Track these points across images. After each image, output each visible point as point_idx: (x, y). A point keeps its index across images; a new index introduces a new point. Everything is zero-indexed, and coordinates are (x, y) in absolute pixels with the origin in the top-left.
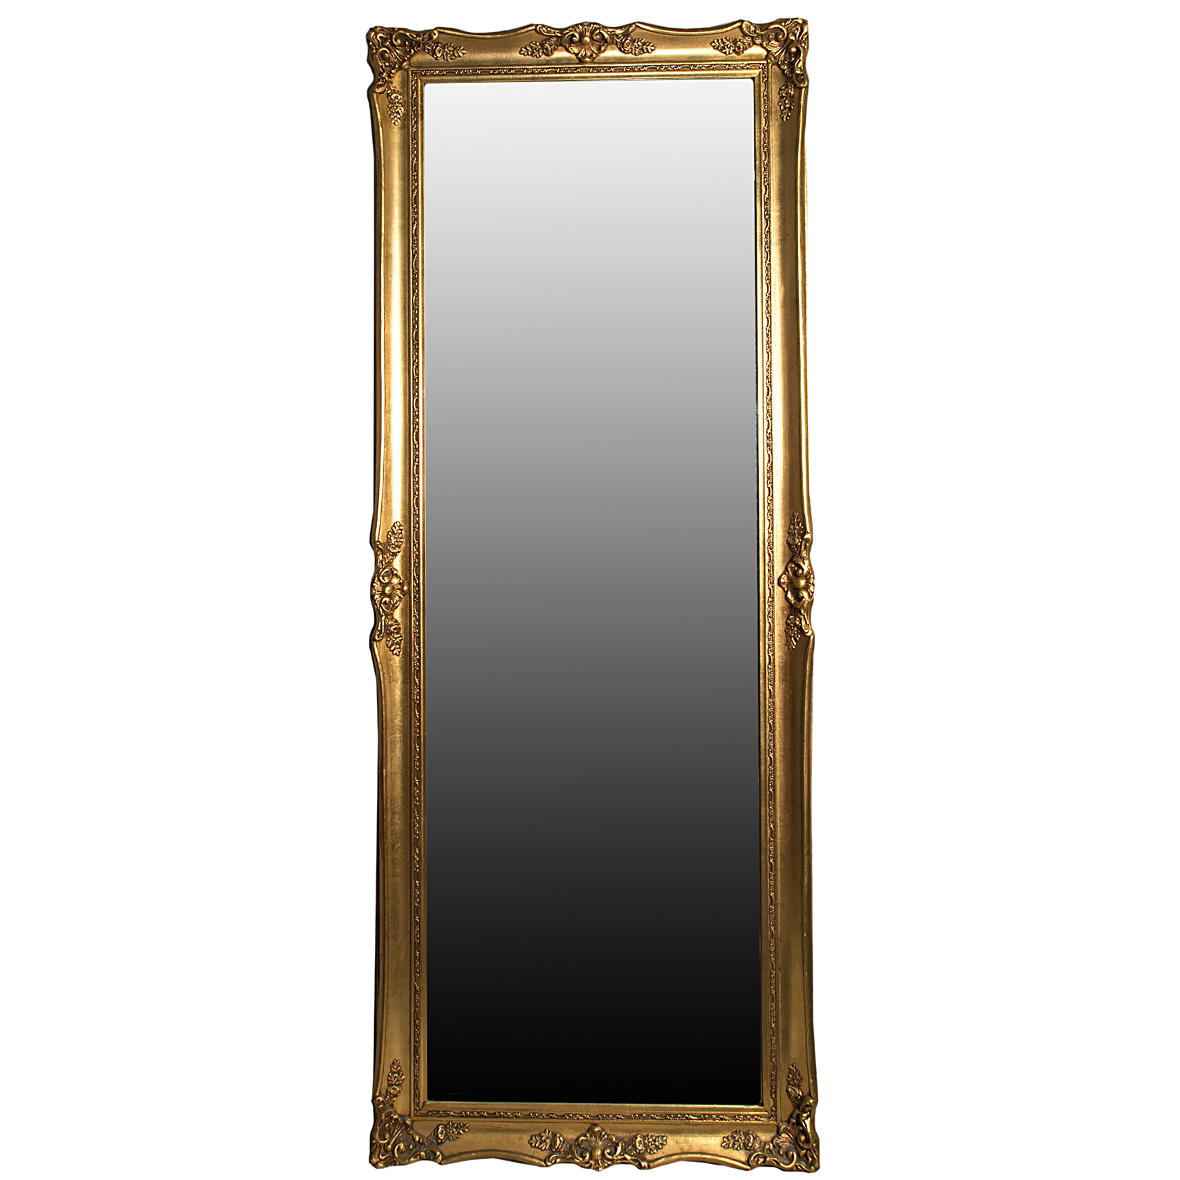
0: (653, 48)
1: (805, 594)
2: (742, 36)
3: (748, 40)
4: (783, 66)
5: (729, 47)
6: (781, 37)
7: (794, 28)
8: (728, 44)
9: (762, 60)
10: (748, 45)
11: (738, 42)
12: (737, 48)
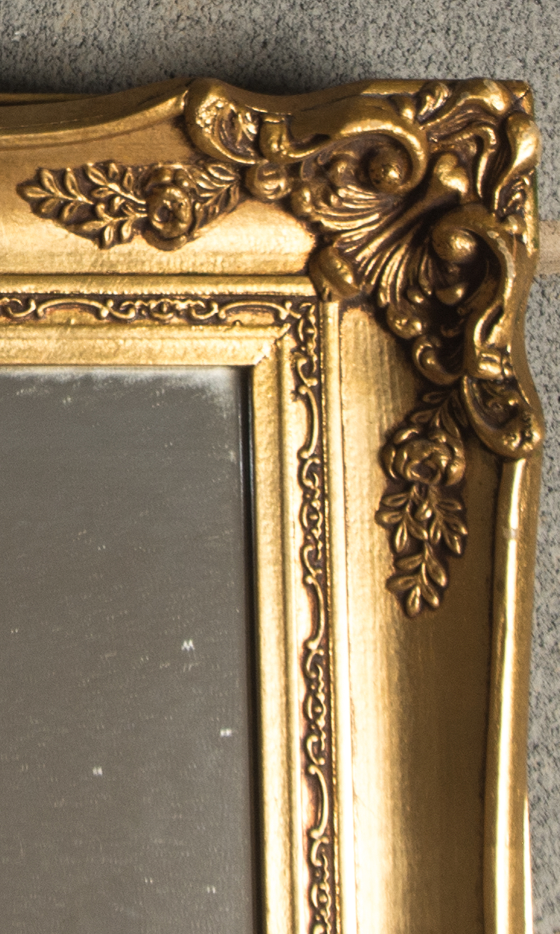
2: (190, 159)
3: (221, 182)
4: (404, 321)
5: (116, 208)
6: (394, 174)
7: (466, 136)
8: (111, 193)
9: (289, 279)
10: (216, 202)
11: (164, 186)
12: (157, 218)
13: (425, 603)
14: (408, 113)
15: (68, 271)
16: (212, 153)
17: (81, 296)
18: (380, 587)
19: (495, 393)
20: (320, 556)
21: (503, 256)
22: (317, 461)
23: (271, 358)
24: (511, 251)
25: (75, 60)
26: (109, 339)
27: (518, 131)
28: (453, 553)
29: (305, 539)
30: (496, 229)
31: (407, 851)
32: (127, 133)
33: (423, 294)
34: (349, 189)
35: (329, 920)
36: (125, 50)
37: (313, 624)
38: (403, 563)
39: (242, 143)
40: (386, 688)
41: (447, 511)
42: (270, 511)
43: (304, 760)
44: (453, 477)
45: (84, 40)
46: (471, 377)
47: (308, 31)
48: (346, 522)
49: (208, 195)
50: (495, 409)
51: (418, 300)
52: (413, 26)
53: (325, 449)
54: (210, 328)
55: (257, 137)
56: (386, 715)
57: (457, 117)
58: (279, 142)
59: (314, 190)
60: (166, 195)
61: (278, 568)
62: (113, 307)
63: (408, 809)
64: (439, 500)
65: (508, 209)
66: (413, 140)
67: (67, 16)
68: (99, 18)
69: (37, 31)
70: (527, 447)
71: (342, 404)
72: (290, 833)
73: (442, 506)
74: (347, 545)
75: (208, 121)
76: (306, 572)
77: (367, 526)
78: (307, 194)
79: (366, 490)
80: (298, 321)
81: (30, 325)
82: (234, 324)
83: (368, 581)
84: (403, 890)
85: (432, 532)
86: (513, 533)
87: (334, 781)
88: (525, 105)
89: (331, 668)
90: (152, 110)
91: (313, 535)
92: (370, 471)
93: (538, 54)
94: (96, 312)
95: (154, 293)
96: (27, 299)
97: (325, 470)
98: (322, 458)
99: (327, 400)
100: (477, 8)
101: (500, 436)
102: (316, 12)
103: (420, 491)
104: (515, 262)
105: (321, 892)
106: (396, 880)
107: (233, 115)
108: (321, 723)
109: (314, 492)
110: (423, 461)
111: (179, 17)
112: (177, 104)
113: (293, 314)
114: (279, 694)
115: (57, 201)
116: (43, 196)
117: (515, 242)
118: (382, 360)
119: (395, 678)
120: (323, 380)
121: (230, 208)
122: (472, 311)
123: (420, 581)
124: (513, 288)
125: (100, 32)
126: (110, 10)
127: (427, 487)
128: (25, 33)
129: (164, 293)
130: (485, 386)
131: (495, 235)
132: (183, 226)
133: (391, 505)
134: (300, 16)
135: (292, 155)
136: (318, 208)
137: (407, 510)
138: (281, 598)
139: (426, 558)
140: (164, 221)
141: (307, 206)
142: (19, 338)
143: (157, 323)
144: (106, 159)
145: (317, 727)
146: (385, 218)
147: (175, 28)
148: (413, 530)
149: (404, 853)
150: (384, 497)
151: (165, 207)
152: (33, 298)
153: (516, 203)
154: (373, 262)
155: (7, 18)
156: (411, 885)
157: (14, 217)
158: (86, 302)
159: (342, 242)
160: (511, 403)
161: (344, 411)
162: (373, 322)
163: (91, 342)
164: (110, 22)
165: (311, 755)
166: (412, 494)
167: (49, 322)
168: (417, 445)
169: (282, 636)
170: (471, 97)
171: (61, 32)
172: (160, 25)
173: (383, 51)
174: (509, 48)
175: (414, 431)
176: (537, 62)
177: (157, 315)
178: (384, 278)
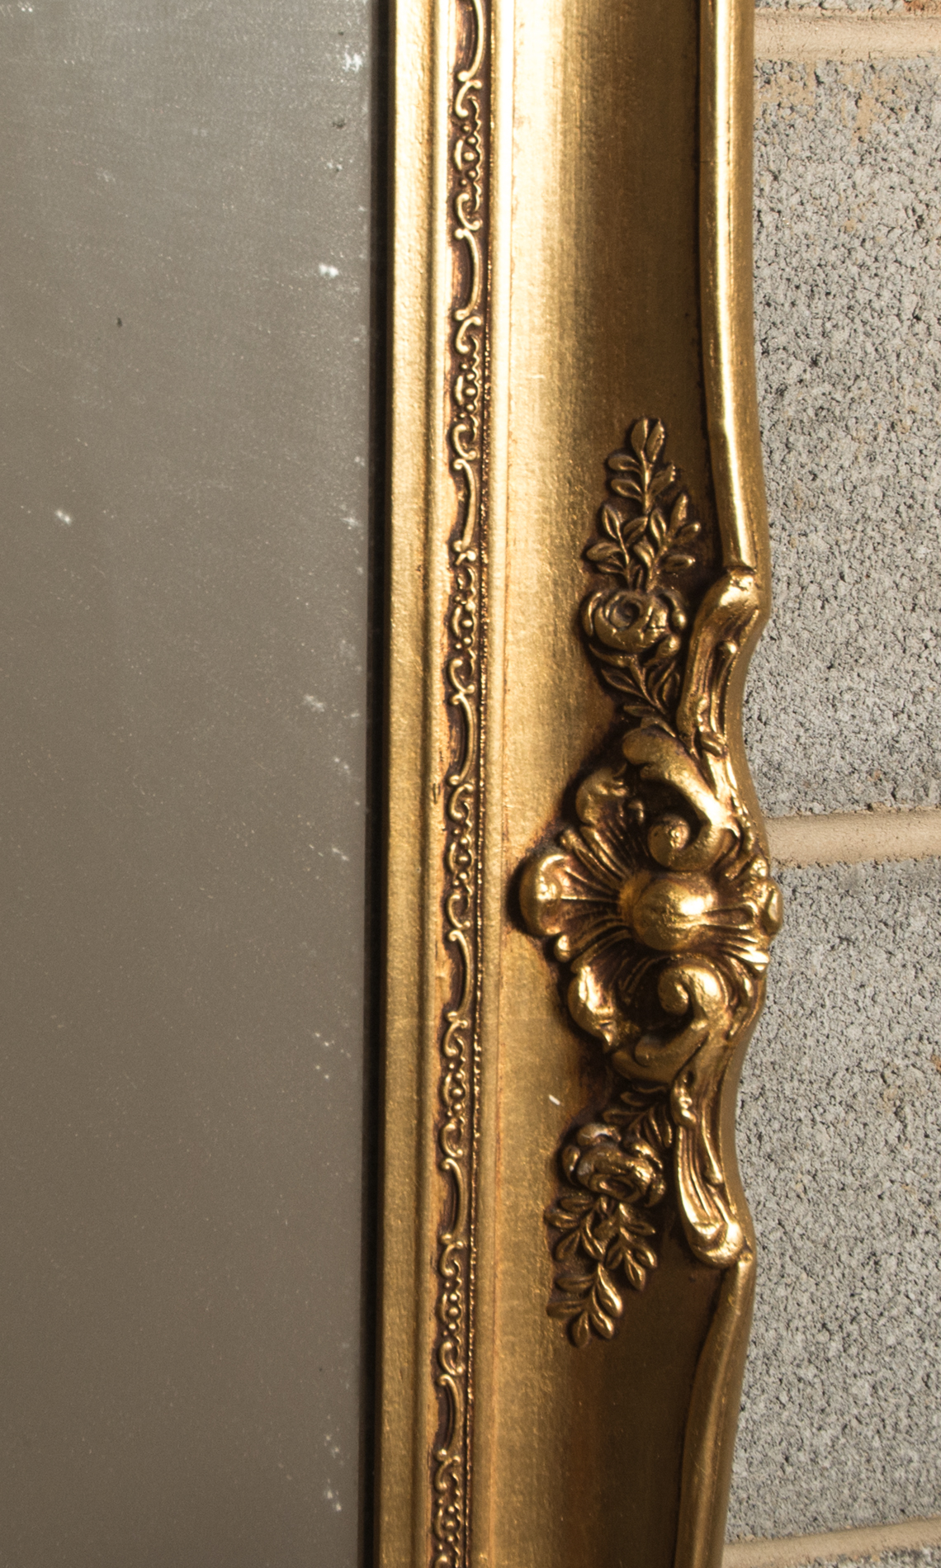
1: (708, 984)
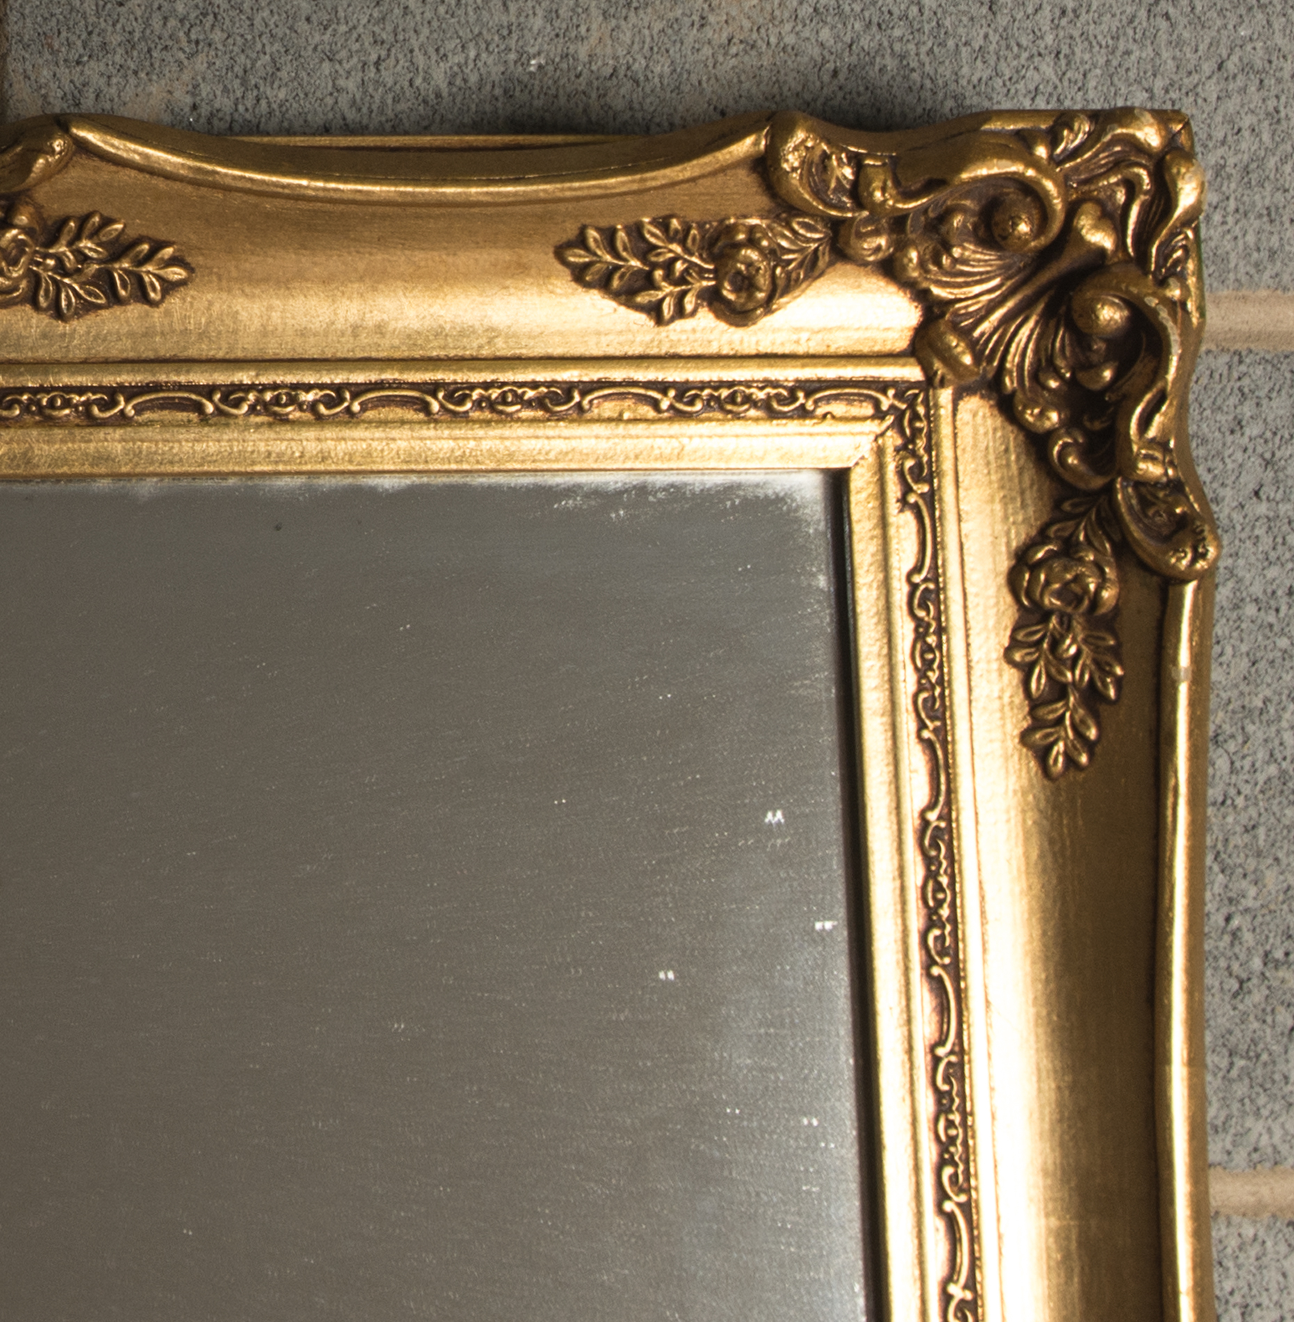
0: (176, 273)
2: (769, 211)
3: (809, 240)
4: (1036, 411)
5: (677, 274)
6: (1023, 228)
7: (1113, 180)
8: (671, 255)
9: (891, 360)
10: (800, 265)
11: (738, 246)
12: (727, 285)
13: (1070, 761)
14: (1041, 151)
15: (618, 353)
16: (798, 204)
17: (635, 384)
18: (1013, 743)
19: (1157, 498)
20: (937, 705)
21: (1165, 328)
22: (932, 586)
23: (871, 459)
24: (1175, 322)
25: (605, 95)
26: (671, 437)
27: (1179, 172)
28: (1105, 698)
29: (919, 682)
30: (1154, 294)
31: (1055, 1072)
32: (693, 180)
33: (1060, 377)
34: (964, 249)
35: (960, 1158)
36: (666, 82)
37: (932, 789)
38: (1042, 712)
39: (835, 190)
40: (1023, 868)
41: (1098, 647)
42: (875, 649)
43: (924, 958)
44: (1104, 604)
45: (615, 70)
46: (1125, 479)
47: (887, 56)
48: (969, 662)
49: (791, 256)
50: (1157, 519)
51: (1053, 384)
52: (1015, 49)
53: (940, 571)
54: (796, 422)
55: (855, 184)
56: (1025, 901)
57: (1101, 156)
58: (884, 190)
59: (921, 249)
60: (740, 257)
61: (886, 719)
62: (674, 397)
63: (1055, 1018)
64: (1087, 632)
65: (1167, 270)
66: (1049, 185)
67: (593, 40)
68: (633, 43)
69: (557, 60)
70: (1200, 565)
71: (959, 516)
72: (910, 1050)
73: (1090, 640)
74: (970, 690)
75: (796, 164)
76: (922, 726)
77: (995, 666)
78: (914, 255)
79: (991, 623)
80: (903, 412)
81: (572, 421)
82: (824, 416)
83: (997, 735)
84: (1051, 1120)
85: (1077, 672)
86: (1182, 674)
87: (962, 985)
88: (1183, 139)
89: (955, 843)
90: (725, 151)
91: (928, 678)
92: (997, 597)
93: (1168, 82)
94: (655, 404)
95: (725, 379)
96: (569, 388)
97: (942, 597)
98: (937, 583)
99: (942, 511)
100: (1092, 26)
101: (1166, 553)
102: (897, 33)
103: (1061, 623)
104: (1180, 335)
105: (950, 1124)
106: (1041, 1107)
107: (826, 157)
108: (945, 912)
109: (928, 625)
110: (1066, 585)
111: (730, 41)
112: (756, 143)
113: (897, 404)
114: (891, 876)
115: (605, 266)
116: (587, 260)
117: (1179, 310)
118: (1008, 460)
119: (1034, 854)
120: (936, 485)
121: (817, 273)
122: (1125, 397)
123: (1063, 734)
124: (1178, 368)
125: (634, 60)
126: (646, 32)
127: (1070, 618)
128: (543, 62)
129: (737, 379)
130: (1143, 490)
131: (1153, 302)
132: (761, 295)
133: (1025, 639)
134: (878, 37)
135: (900, 206)
136: (927, 271)
137: (1045, 646)
138: (891, 758)
139: (1071, 705)
140: (736, 289)
141: (914, 270)
142: (559, 437)
143: (729, 416)
144: (667, 213)
145: (940, 917)
146: (1009, 283)
147: (726, 54)
148: (1053, 670)
149: (1052, 1074)
150: (1015, 630)
151: (739, 272)
152: (576, 387)
153: (1177, 262)
154: (995, 338)
155: (520, 43)
156: (1061, 1113)
157: (550, 287)
158: (642, 391)
159: (956, 314)
160: (1178, 511)
161: (962, 524)
162: (996, 412)
163: (649, 442)
164: (647, 46)
165: (933, 952)
166: (1051, 626)
167: (596, 417)
168: (1057, 566)
169: (894, 805)
170: (1119, 131)
171: (586, 60)
172: (707, 51)
173: (980, 80)
174: (1132, 74)
175: (1051, 547)
176: (1167, 91)
177: (729, 407)
178: (1009, 358)
